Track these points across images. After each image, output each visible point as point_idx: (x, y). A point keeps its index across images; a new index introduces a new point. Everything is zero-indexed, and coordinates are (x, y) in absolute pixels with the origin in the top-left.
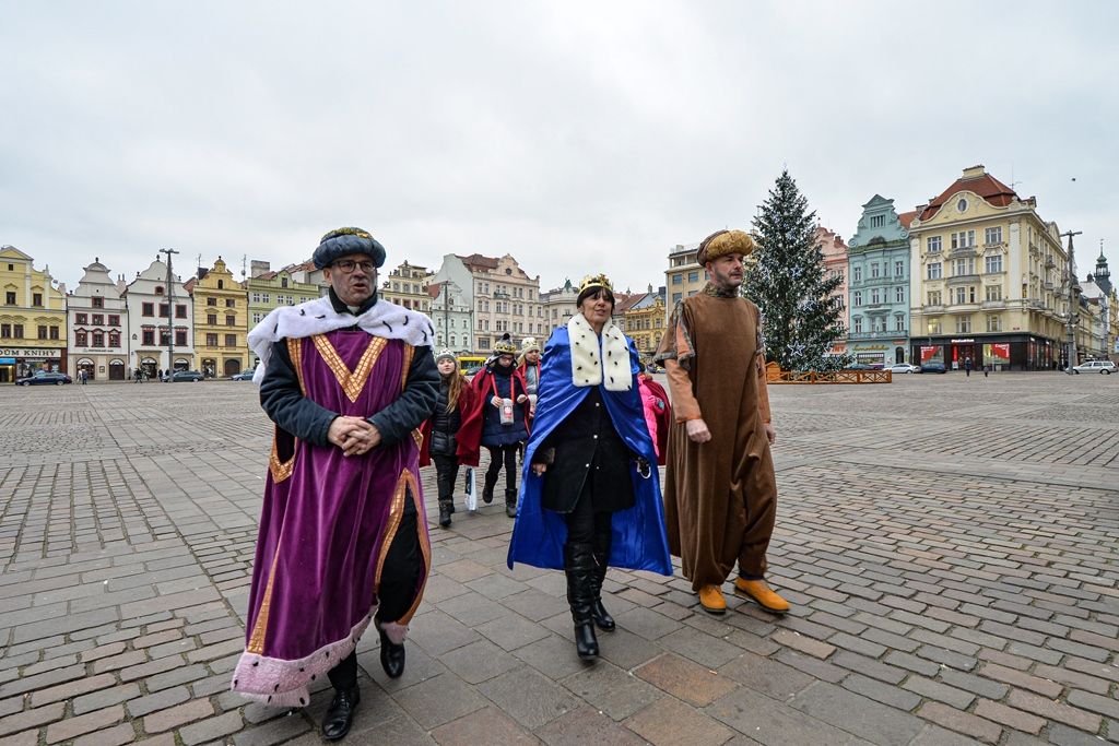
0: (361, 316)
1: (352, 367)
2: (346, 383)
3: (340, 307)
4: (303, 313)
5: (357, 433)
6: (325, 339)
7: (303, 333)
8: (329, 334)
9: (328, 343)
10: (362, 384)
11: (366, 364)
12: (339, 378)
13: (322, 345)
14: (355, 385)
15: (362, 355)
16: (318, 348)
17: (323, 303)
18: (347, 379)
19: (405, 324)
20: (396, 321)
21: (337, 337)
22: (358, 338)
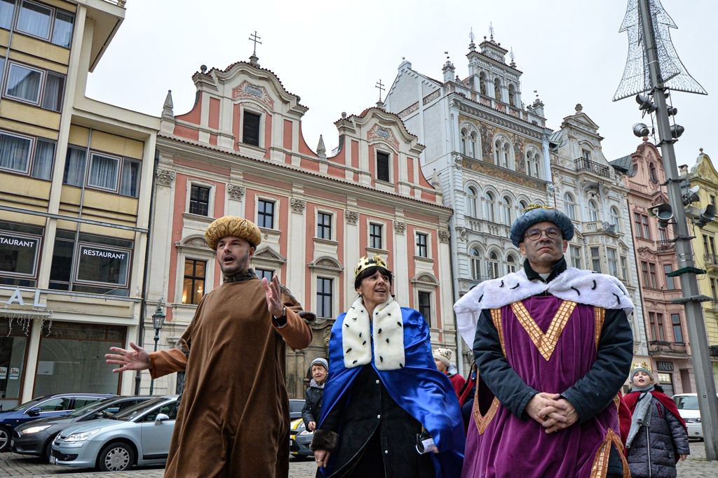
0: (551, 282)
1: (544, 328)
2: (539, 341)
3: (533, 276)
4: (502, 285)
5: (556, 415)
6: (521, 304)
7: (503, 302)
8: (524, 301)
9: (523, 307)
10: (555, 343)
11: (558, 325)
12: (533, 338)
13: (518, 309)
14: (548, 344)
15: (553, 316)
16: (515, 312)
17: (520, 276)
18: (540, 340)
19: (593, 289)
20: (584, 285)
21: (531, 302)
22: (550, 302)
